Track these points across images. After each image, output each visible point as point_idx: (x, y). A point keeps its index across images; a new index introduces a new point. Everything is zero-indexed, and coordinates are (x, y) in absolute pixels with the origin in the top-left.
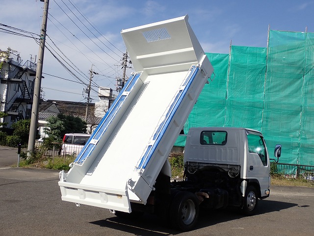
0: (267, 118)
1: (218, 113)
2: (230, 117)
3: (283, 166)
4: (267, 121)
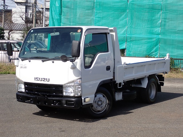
0: (165, 19)
1: (121, 15)
2: (132, 19)
3: (180, 61)
4: (165, 21)
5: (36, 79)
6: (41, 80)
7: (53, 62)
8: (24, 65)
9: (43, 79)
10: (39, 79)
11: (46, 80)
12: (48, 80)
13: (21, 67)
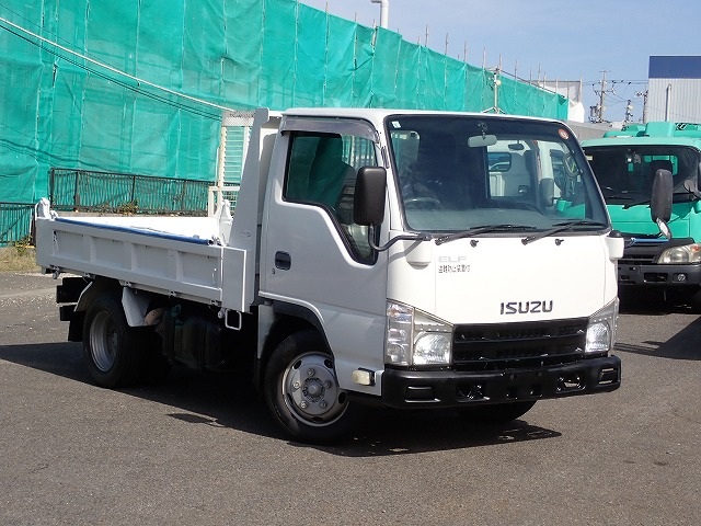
5: (506, 310)
6: (524, 309)
7: (558, 243)
8: (454, 258)
9: (531, 307)
10: (517, 307)
11: (540, 308)
12: (547, 307)
13: (445, 269)
